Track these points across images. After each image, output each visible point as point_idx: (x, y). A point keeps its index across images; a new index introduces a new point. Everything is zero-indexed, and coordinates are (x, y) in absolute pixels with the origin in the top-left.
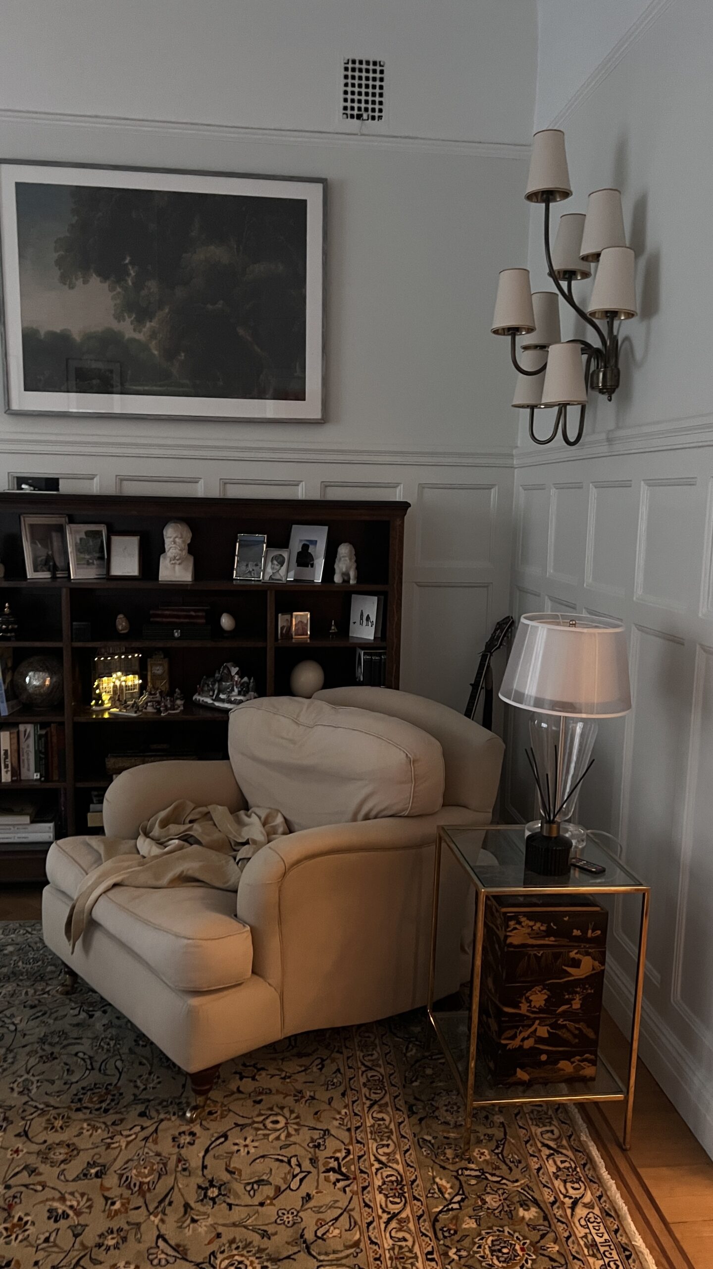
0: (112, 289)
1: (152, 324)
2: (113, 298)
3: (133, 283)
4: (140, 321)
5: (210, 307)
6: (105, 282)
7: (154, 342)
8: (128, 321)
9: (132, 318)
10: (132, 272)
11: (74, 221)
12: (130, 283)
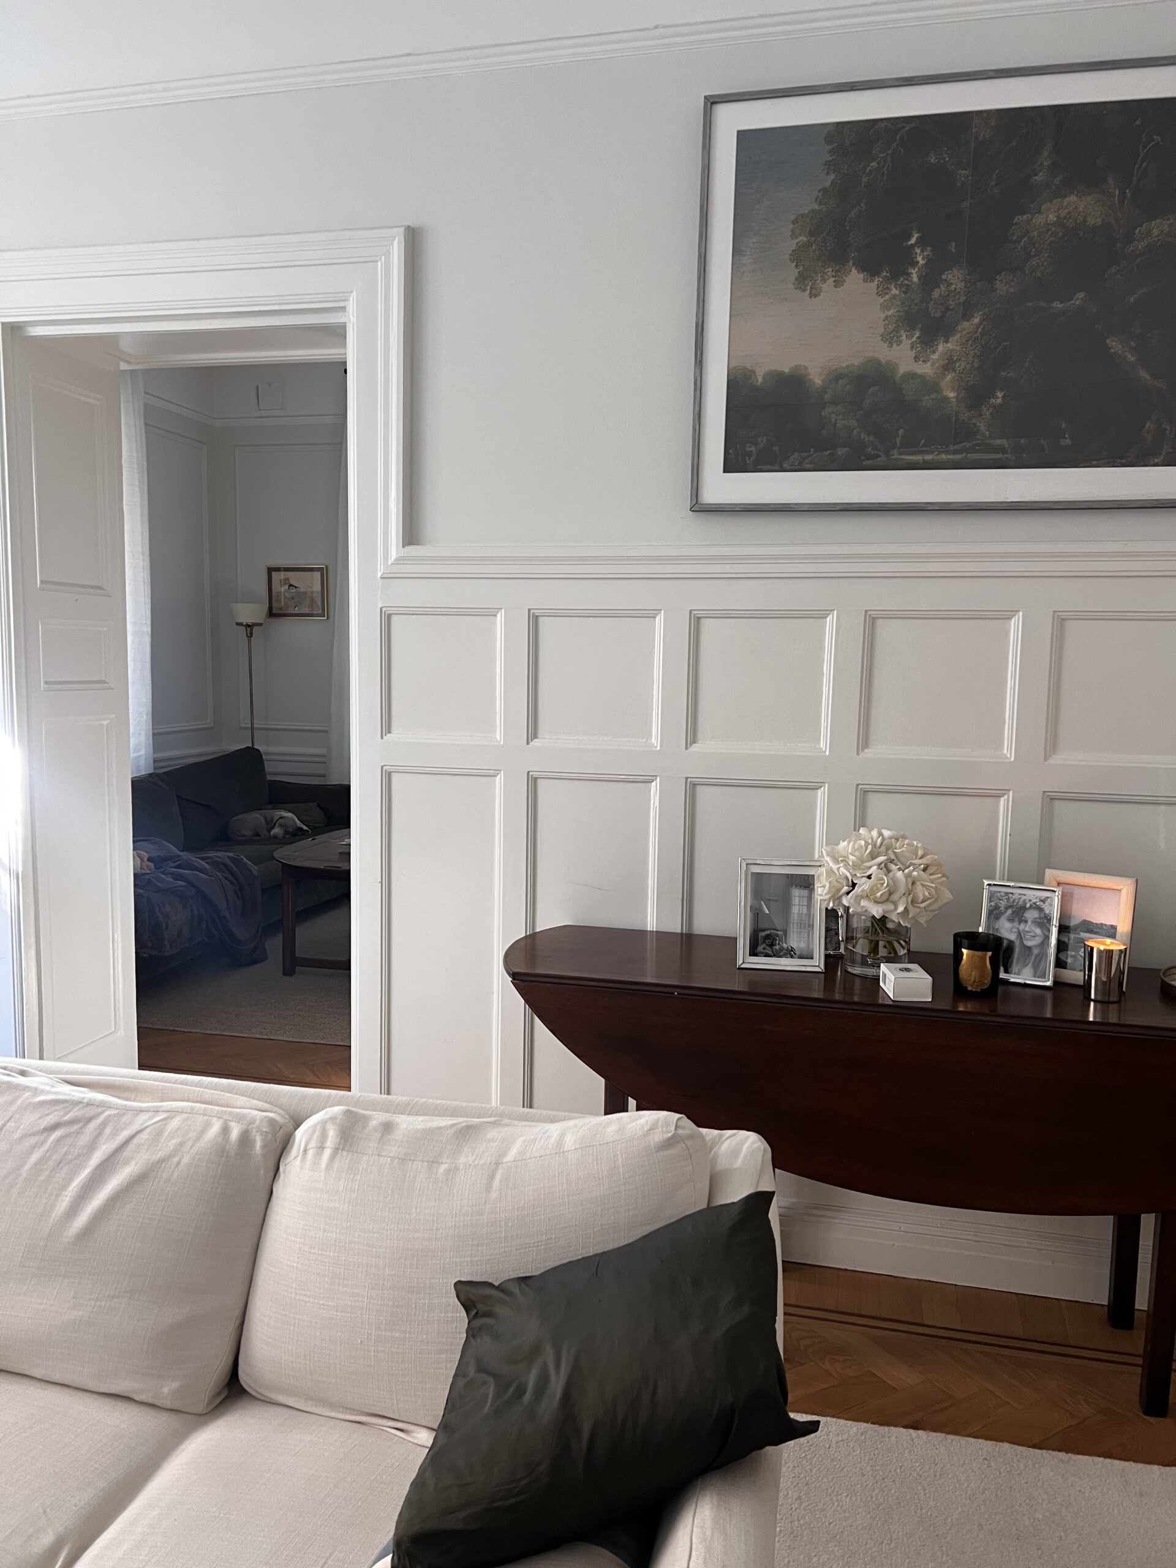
0: (882, 291)
1: (949, 345)
2: (884, 307)
3: (919, 279)
4: (928, 341)
5: (1057, 305)
6: (872, 281)
7: (949, 377)
8: (906, 343)
9: (914, 339)
10: (920, 259)
11: (828, 184)
12: (915, 279)
